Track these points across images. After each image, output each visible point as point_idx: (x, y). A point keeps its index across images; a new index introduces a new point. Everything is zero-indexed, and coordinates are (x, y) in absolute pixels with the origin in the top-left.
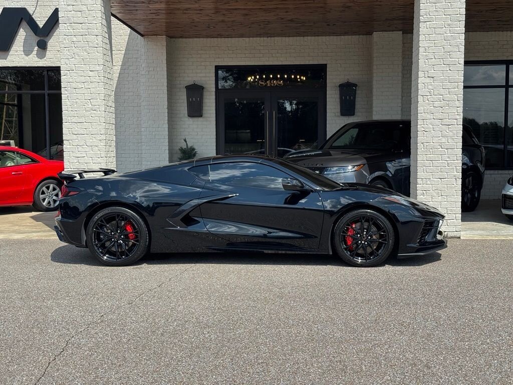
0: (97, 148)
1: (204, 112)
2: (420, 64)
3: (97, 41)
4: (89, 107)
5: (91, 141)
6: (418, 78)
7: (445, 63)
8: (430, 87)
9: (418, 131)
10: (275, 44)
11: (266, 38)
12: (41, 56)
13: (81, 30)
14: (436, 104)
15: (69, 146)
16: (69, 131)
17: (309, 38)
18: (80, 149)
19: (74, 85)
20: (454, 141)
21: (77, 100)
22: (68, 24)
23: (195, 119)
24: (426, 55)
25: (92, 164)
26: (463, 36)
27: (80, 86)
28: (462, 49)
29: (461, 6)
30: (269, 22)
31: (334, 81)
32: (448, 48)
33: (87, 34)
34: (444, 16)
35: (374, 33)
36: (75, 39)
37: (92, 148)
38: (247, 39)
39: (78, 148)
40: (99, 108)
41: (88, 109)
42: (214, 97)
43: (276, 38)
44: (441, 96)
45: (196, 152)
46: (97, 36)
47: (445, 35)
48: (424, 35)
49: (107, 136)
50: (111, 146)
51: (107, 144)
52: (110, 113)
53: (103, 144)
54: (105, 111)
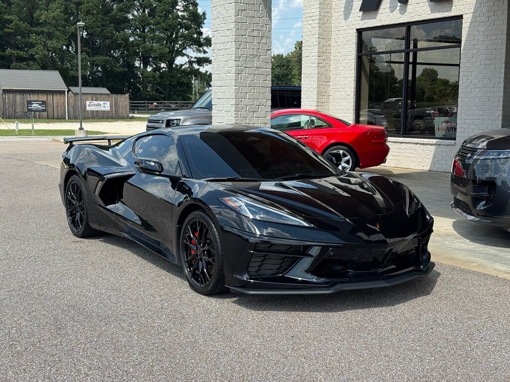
5: (227, 106)
12: (403, 11)
15: (215, 111)
16: (215, 95)
21: (220, 62)
27: (222, 48)
39: (220, 113)
40: (232, 70)
41: (226, 72)
49: (241, 101)
50: (254, 112)
51: (242, 109)
52: (255, 74)
53: (233, 109)
54: (238, 74)
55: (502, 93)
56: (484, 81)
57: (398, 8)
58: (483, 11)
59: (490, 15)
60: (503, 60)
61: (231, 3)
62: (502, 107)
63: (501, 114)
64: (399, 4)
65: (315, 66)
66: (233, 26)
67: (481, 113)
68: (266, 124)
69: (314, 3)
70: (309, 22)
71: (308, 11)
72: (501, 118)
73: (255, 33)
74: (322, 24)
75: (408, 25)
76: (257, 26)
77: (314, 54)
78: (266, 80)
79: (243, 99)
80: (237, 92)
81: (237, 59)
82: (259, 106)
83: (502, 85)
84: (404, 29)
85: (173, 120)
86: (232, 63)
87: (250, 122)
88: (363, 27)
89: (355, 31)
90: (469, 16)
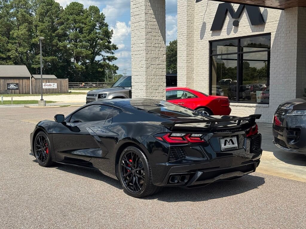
3: (143, 25)
4: (140, 66)
5: (141, 86)
13: (138, 19)
15: (133, 90)
16: (133, 80)
21: (136, 62)
27: (137, 53)
36: (136, 25)
39: (136, 91)
40: (144, 66)
49: (149, 84)
50: (156, 90)
51: (150, 88)
52: (157, 68)
53: (145, 88)
54: (148, 68)
55: (296, 77)
56: (285, 71)
57: (233, 29)
58: (283, 30)
59: (287, 33)
60: (296, 58)
61: (143, 29)
62: (296, 85)
63: (295, 89)
64: (233, 27)
65: (185, 62)
66: (144, 41)
67: (284, 88)
68: (163, 96)
69: (184, 26)
70: (181, 37)
71: (180, 31)
72: (295, 91)
73: (157, 45)
74: (189, 38)
75: (239, 39)
76: (158, 41)
77: (184, 55)
78: (163, 72)
79: (150, 83)
80: (147, 79)
81: (147, 60)
82: (159, 86)
83: (295, 72)
84: (237, 41)
85: (102, 94)
86: (144, 62)
87: (154, 96)
88: (212, 40)
89: (208, 42)
90: (274, 33)
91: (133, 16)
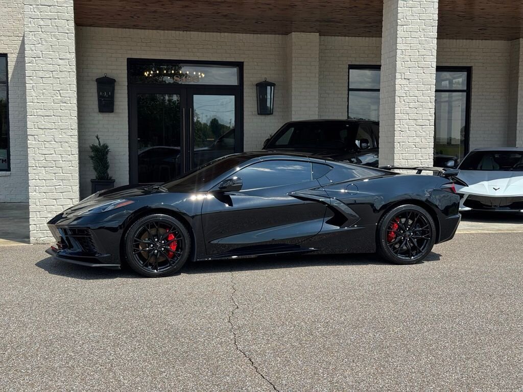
0: (67, 144)
1: (115, 107)
2: (397, 66)
3: (67, 27)
4: (57, 99)
5: (61, 136)
6: (396, 79)
7: (419, 66)
8: (406, 89)
9: (395, 131)
10: (191, 38)
11: (182, 32)
13: (50, 13)
14: (412, 105)
15: (34, 142)
16: (34, 125)
17: (226, 34)
18: (47, 145)
19: (41, 74)
20: (426, 140)
21: (44, 91)
22: (34, 6)
23: (106, 115)
24: (403, 58)
25: (61, 162)
26: (435, 41)
27: (48, 76)
28: (435, 53)
29: (434, 12)
30: (201, 15)
31: (251, 79)
32: (423, 52)
33: (56, 18)
34: (419, 21)
35: (293, 33)
36: (42, 23)
37: (61, 144)
38: (162, 32)
39: (44, 144)
40: (70, 100)
41: (56, 101)
42: (126, 92)
43: (192, 32)
44: (416, 98)
45: (108, 150)
46: (68, 20)
47: (420, 39)
48: (401, 38)
90: (15, 56)
91: (31, 5)
